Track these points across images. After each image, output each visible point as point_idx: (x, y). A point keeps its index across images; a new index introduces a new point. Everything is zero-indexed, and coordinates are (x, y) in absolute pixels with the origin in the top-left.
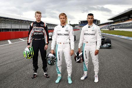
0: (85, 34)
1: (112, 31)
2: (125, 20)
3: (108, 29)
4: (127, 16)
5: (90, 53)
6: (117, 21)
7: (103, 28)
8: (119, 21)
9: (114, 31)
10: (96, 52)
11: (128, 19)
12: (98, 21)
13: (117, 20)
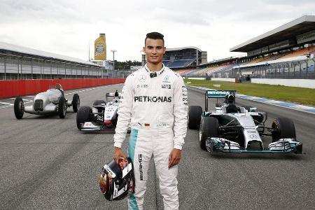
0: (137, 99)
1: (245, 85)
2: (281, 53)
3: (233, 80)
4: (288, 41)
5: (156, 159)
6: (258, 56)
7: (216, 77)
8: (263, 54)
9: (251, 86)
10: (174, 157)
11: (289, 51)
12: (200, 53)
13: (258, 52)
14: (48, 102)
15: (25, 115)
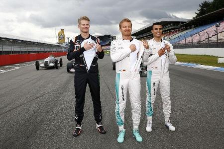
14: (50, 62)
15: (40, 68)
